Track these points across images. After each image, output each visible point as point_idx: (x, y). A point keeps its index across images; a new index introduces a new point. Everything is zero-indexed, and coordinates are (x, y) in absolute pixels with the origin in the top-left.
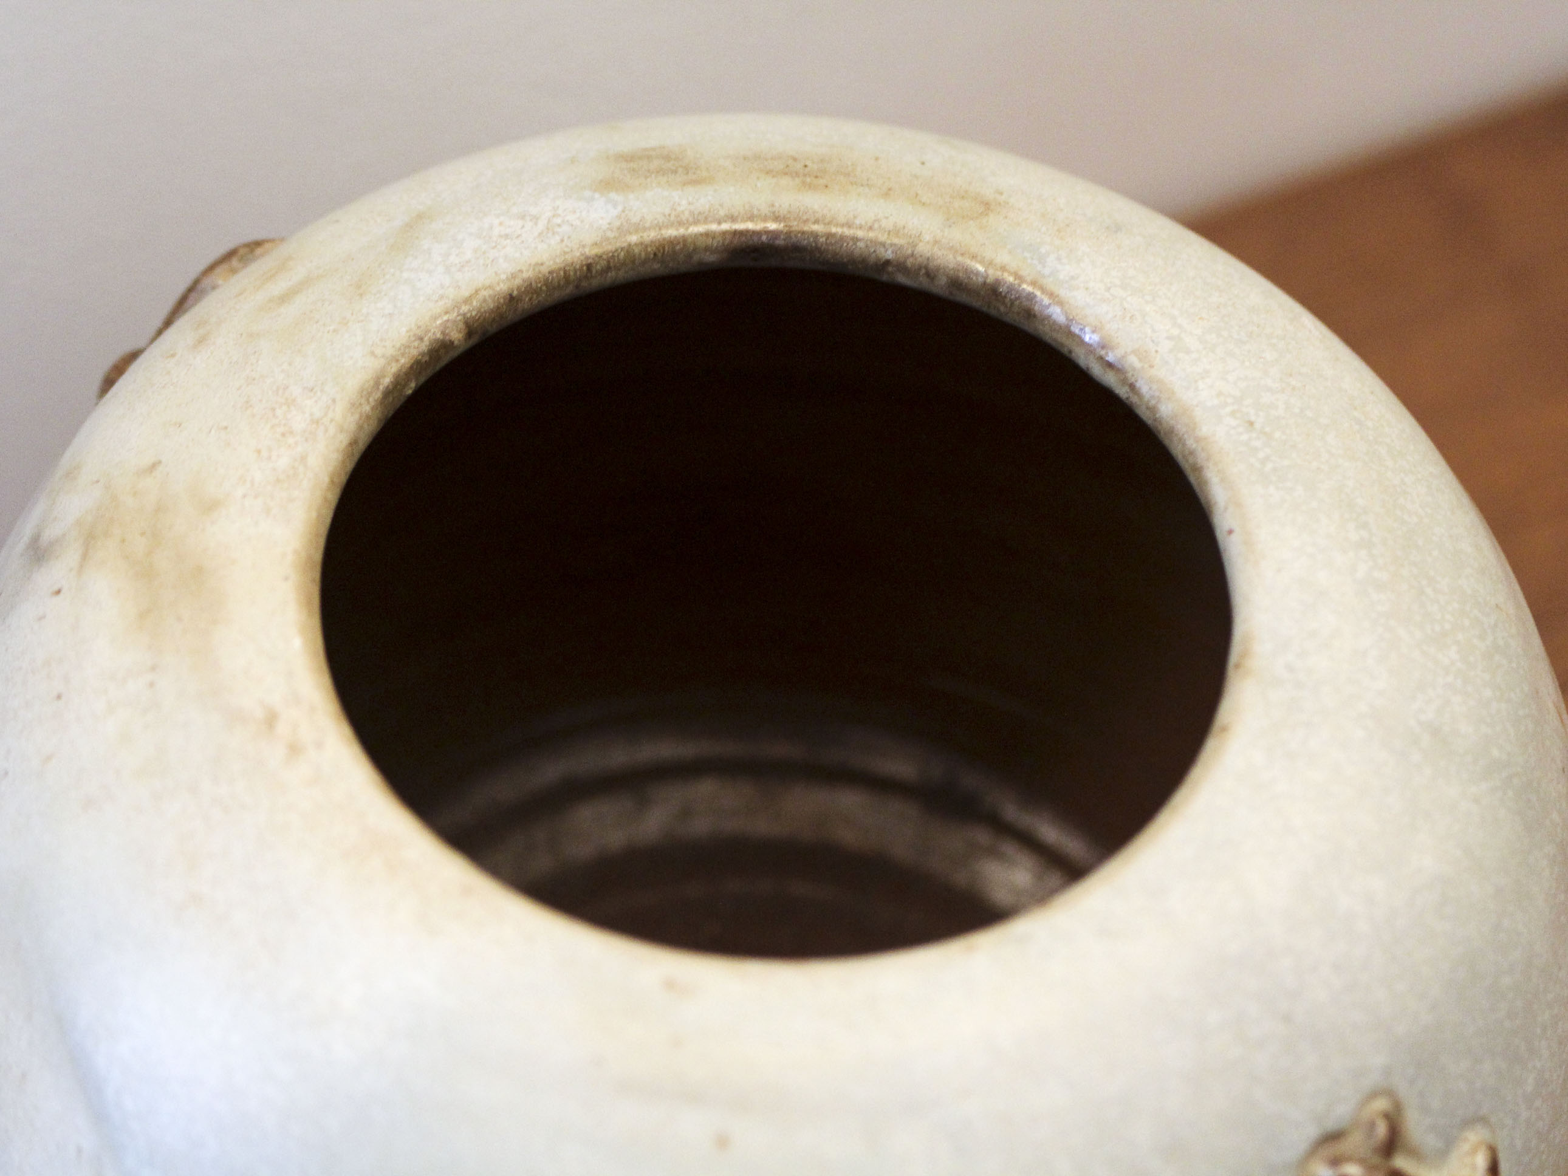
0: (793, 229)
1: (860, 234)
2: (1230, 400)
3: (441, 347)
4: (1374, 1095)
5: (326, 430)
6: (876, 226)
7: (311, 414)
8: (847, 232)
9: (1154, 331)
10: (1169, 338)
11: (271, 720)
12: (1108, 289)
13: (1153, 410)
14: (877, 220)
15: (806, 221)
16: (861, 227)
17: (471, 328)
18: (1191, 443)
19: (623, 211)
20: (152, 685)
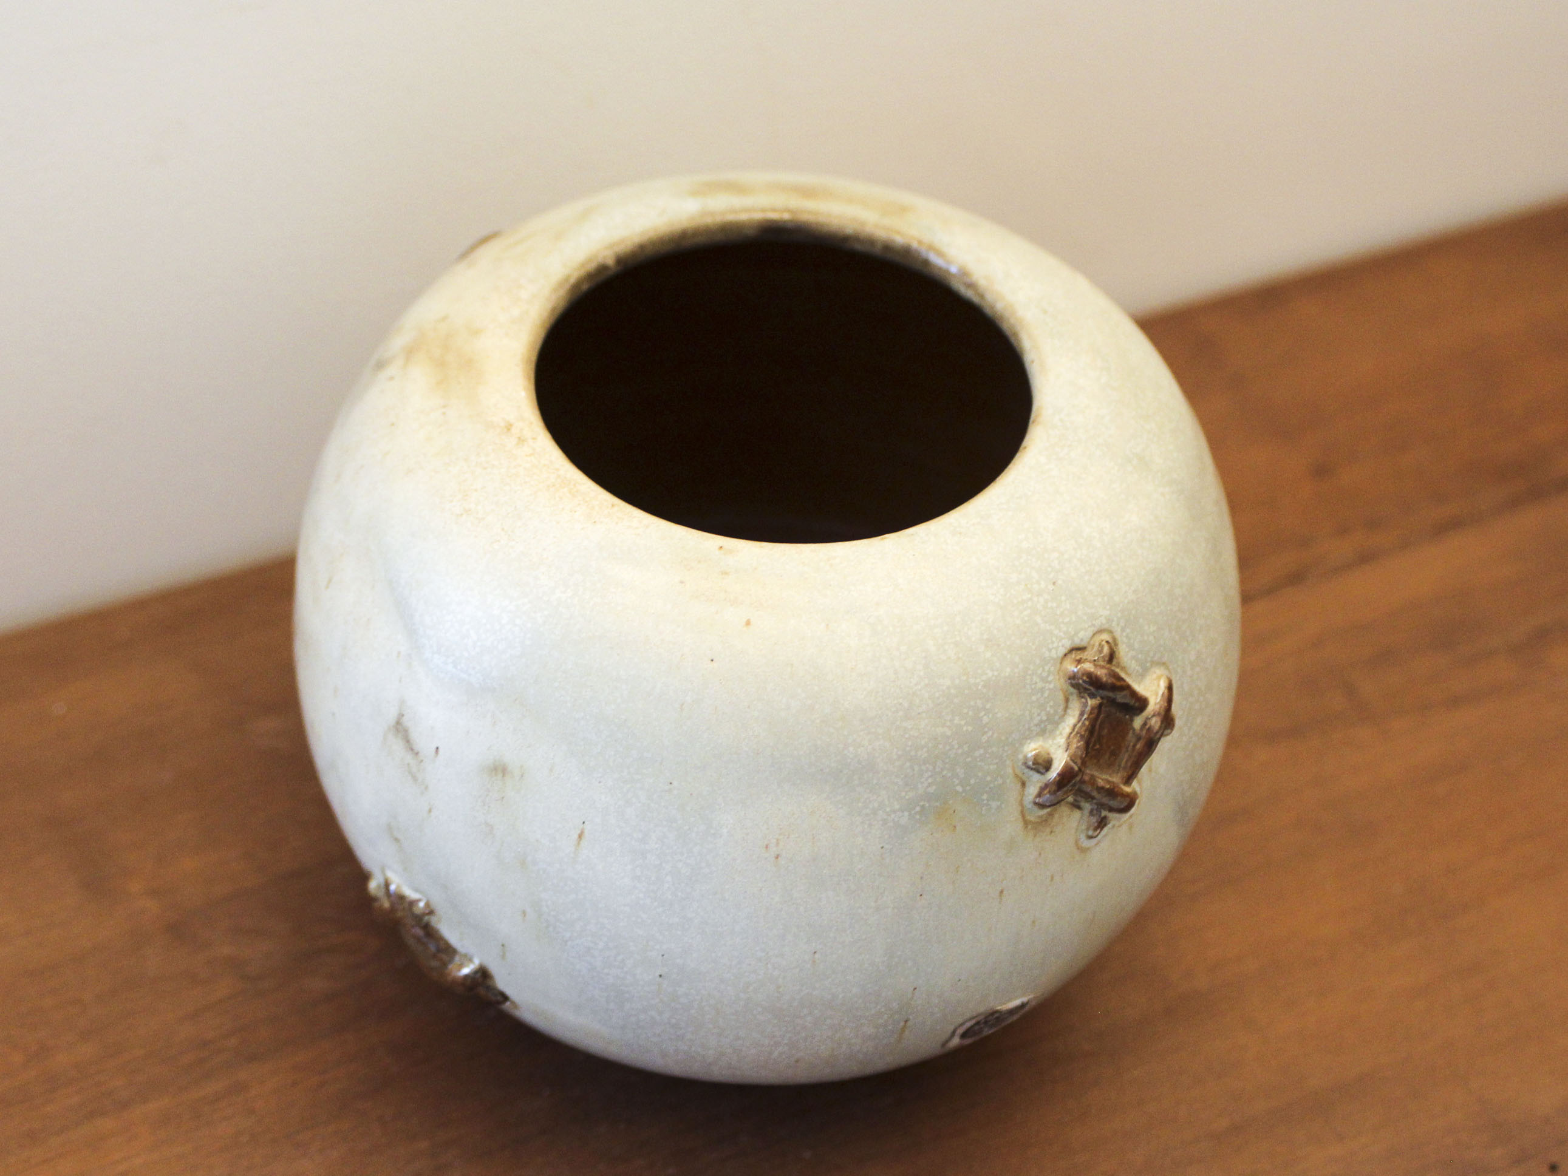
1: (834, 221)
3: (602, 268)
4: (1100, 631)
11: (509, 427)
13: (992, 307)
16: (835, 217)
17: (620, 260)
18: (1012, 321)
20: (444, 414)
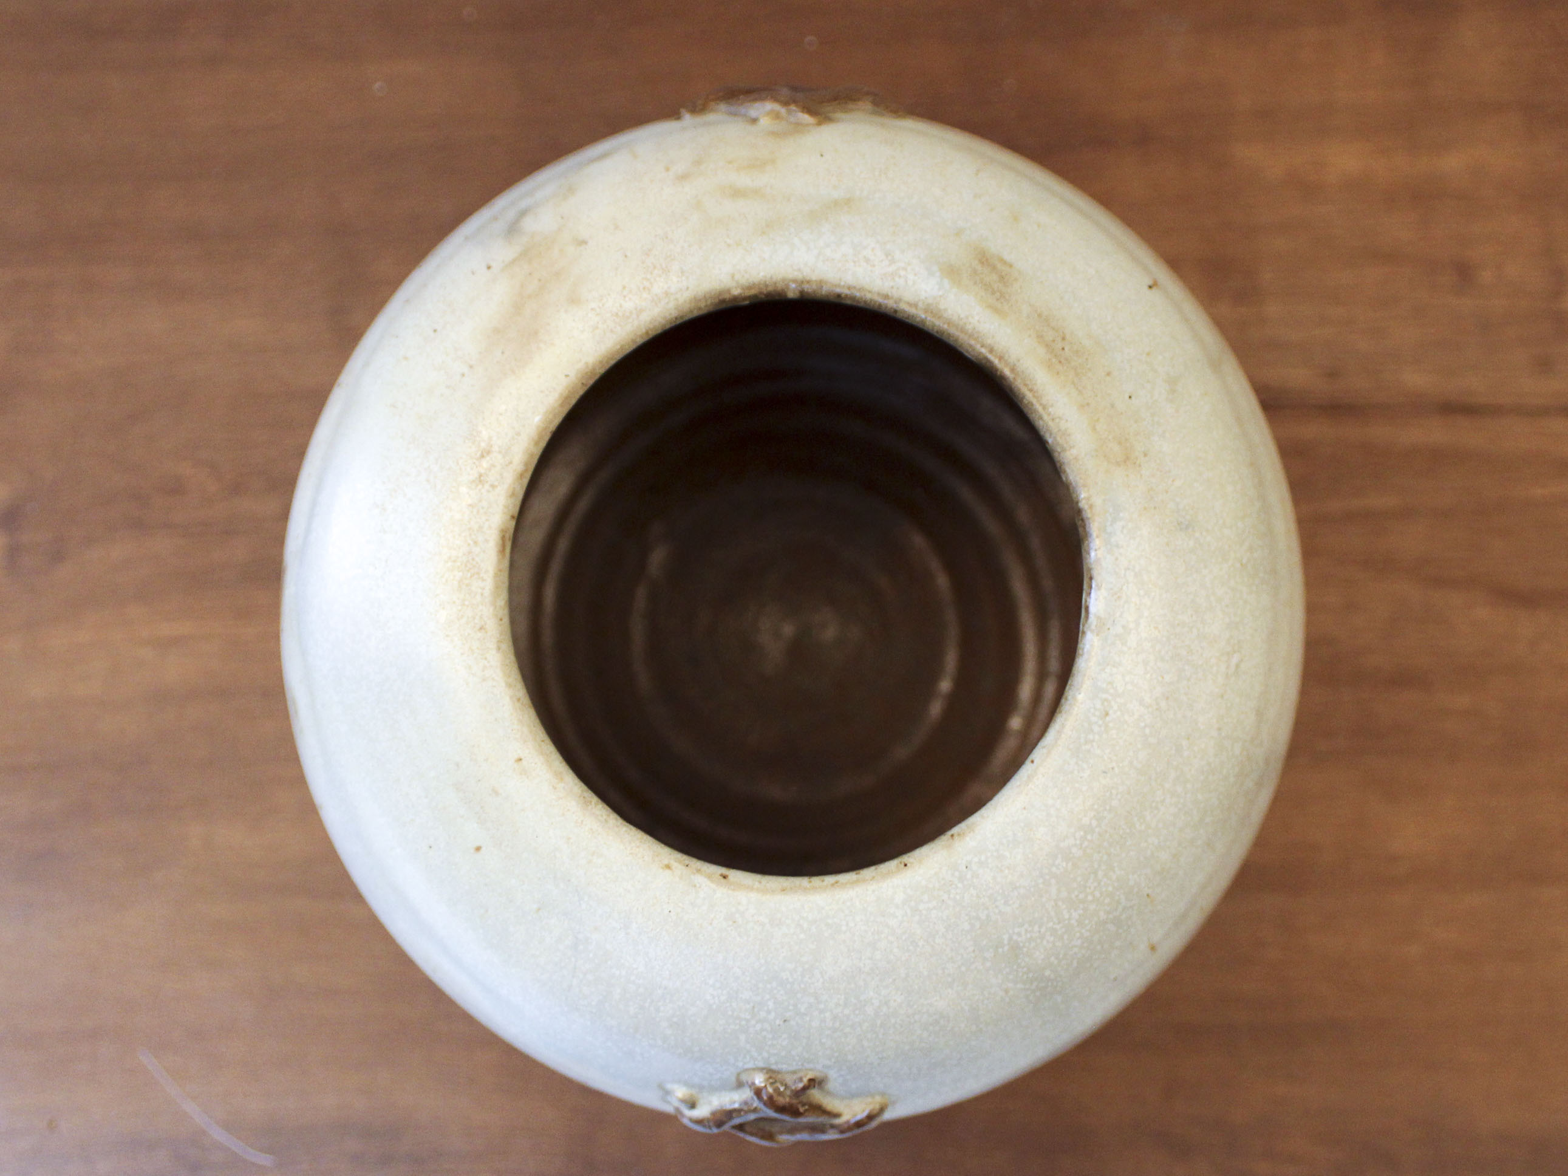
0: (1016, 383)
1: (1045, 417)
2: (1112, 691)
5: (668, 303)
6: (1057, 420)
7: (669, 288)
8: (1040, 409)
9: (1121, 616)
10: (1123, 627)
12: (1127, 569)
14: (1060, 418)
15: (1026, 385)
16: (1049, 414)
19: (941, 296)
